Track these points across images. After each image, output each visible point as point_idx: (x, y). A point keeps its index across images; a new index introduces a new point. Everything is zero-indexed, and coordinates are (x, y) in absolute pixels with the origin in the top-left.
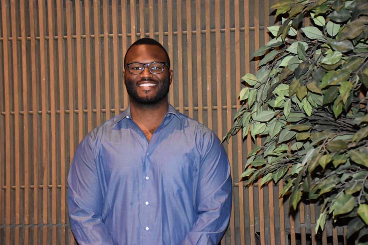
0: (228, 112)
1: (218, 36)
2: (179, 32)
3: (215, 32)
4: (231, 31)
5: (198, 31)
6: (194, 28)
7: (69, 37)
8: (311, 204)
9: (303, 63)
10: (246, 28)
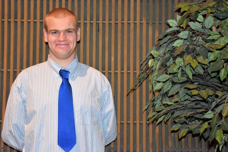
0: (124, 75)
1: (119, 26)
2: (94, 22)
3: (117, 23)
4: (128, 23)
5: (107, 22)
6: (104, 20)
7: (19, 20)
8: (195, 137)
9: (190, 44)
10: (138, 22)
